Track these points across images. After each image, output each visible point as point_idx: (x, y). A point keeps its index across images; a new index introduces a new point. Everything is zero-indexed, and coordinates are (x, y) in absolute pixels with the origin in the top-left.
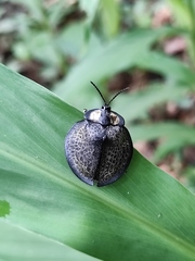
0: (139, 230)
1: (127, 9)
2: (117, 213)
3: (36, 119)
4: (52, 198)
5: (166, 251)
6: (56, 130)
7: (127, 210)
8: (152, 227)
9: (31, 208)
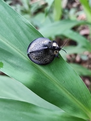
0: (54, 86)
1: (66, 11)
2: (46, 77)
3: (21, 32)
4: (21, 65)
5: (63, 97)
6: (29, 39)
7: (51, 77)
8: (60, 86)
9: (12, 67)
